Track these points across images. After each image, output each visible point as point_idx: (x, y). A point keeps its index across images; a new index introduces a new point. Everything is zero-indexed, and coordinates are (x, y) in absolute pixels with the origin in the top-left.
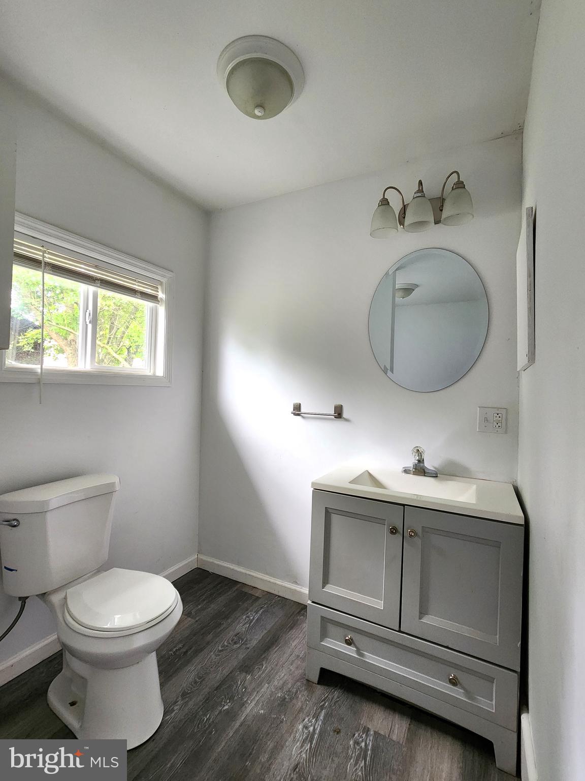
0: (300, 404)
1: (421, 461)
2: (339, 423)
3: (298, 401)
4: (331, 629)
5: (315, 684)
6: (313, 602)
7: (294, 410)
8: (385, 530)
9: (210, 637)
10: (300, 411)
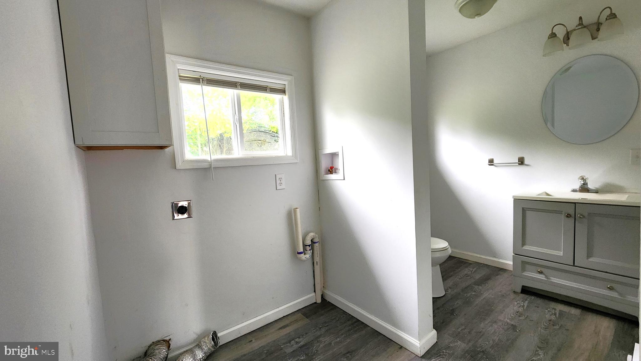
0: (493, 159)
1: (585, 184)
2: (522, 168)
3: (491, 157)
4: (528, 266)
5: (519, 293)
6: (516, 254)
7: (489, 163)
8: (563, 217)
9: (452, 273)
10: (493, 163)
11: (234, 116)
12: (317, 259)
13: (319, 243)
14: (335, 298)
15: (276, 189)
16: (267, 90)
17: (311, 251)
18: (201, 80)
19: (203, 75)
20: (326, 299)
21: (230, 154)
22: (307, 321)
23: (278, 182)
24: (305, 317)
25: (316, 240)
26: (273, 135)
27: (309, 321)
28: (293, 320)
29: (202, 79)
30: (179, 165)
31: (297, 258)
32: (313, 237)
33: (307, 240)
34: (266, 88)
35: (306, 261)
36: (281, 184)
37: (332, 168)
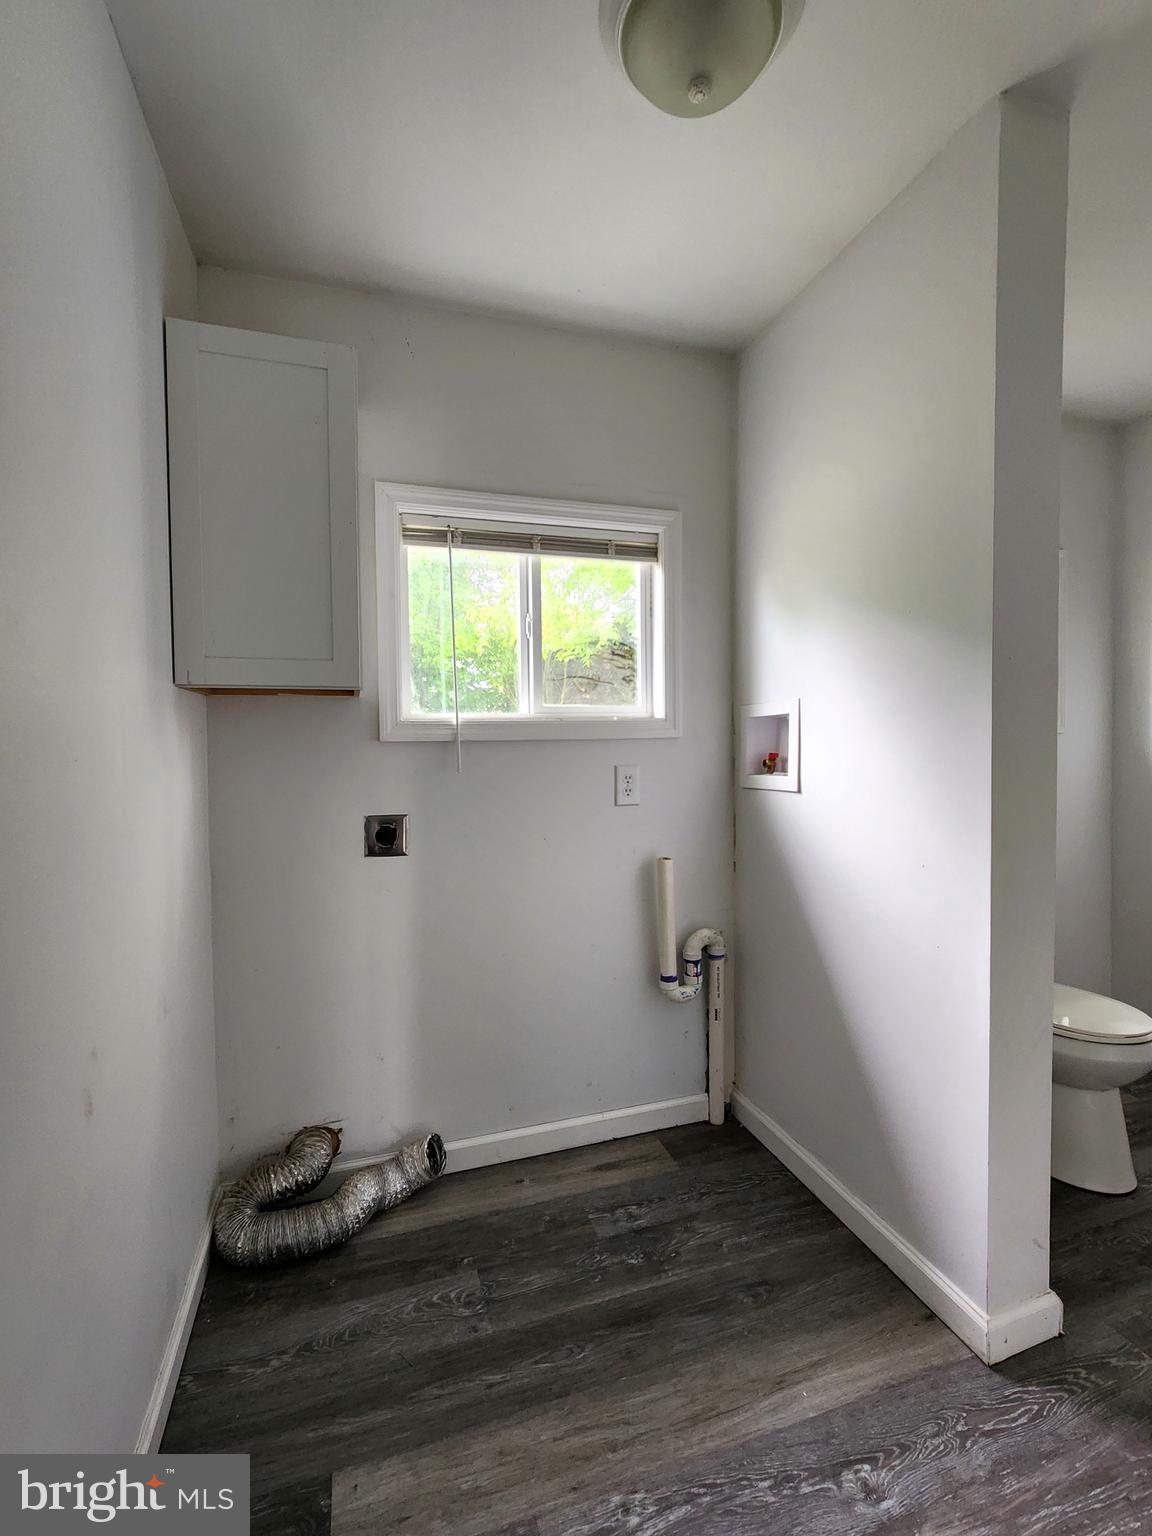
11: (523, 618)
12: (718, 1002)
13: (726, 960)
14: (761, 1120)
15: (616, 805)
16: (610, 551)
17: (701, 978)
18: (449, 535)
19: (454, 524)
20: (740, 1117)
21: (508, 709)
22: (671, 1165)
23: (622, 786)
24: (669, 1155)
25: (717, 951)
26: (621, 665)
27: (677, 1168)
28: (636, 1155)
29: (452, 532)
30: (387, 732)
31: (660, 990)
32: (706, 942)
33: (689, 949)
34: (607, 545)
35: (682, 1002)
36: (628, 791)
37: (773, 757)
